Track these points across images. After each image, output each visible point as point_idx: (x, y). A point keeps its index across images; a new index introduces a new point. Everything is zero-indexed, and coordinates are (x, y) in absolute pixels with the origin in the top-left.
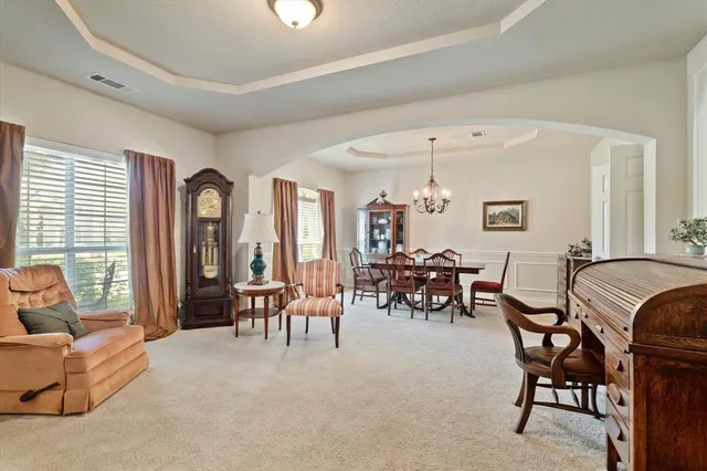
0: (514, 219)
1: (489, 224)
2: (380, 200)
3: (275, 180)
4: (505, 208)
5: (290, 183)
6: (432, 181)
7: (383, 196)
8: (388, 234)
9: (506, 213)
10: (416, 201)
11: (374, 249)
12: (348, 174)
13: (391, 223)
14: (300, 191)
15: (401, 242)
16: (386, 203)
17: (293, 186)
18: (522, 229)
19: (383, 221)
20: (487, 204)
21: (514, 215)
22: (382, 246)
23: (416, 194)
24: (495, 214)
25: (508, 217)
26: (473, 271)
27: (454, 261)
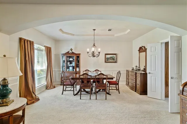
0: (114, 59)
1: (107, 61)
2: (70, 52)
3: (20, 39)
4: (111, 56)
5: (30, 41)
6: (94, 45)
7: (71, 50)
8: (74, 64)
9: (111, 57)
10: (88, 52)
11: (68, 70)
12: (57, 41)
13: (75, 60)
14: (36, 46)
15: (79, 67)
16: (73, 53)
17: (32, 43)
18: (116, 62)
19: (71, 59)
20: (106, 54)
21: (114, 58)
22: (71, 68)
23: (88, 50)
24: (108, 58)
25: (112, 59)
26: (112, 79)
27: (107, 76)
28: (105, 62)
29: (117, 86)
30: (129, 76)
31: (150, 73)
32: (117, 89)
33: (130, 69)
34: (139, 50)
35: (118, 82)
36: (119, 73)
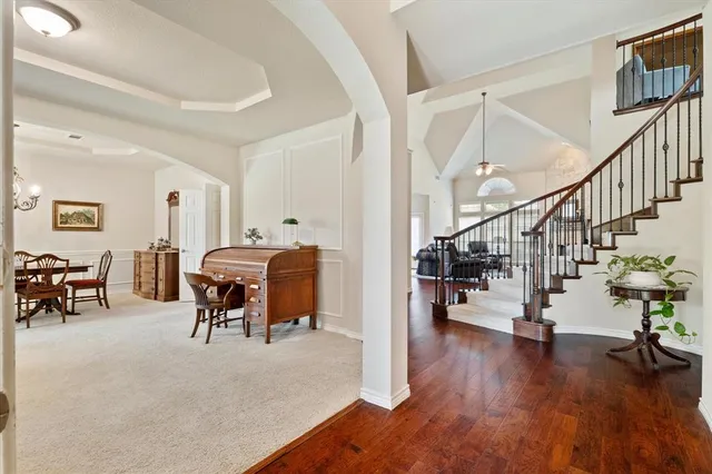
0: (90, 221)
1: (60, 224)
4: (80, 209)
6: (14, 173)
9: (80, 214)
18: (98, 229)
20: (58, 203)
21: (89, 216)
24: (67, 214)
25: (83, 218)
26: (84, 269)
27: (68, 261)
28: (56, 227)
29: (101, 290)
30: (140, 267)
31: (184, 251)
32: (102, 296)
33: (145, 248)
34: (169, 200)
35: (105, 279)
36: (108, 255)
